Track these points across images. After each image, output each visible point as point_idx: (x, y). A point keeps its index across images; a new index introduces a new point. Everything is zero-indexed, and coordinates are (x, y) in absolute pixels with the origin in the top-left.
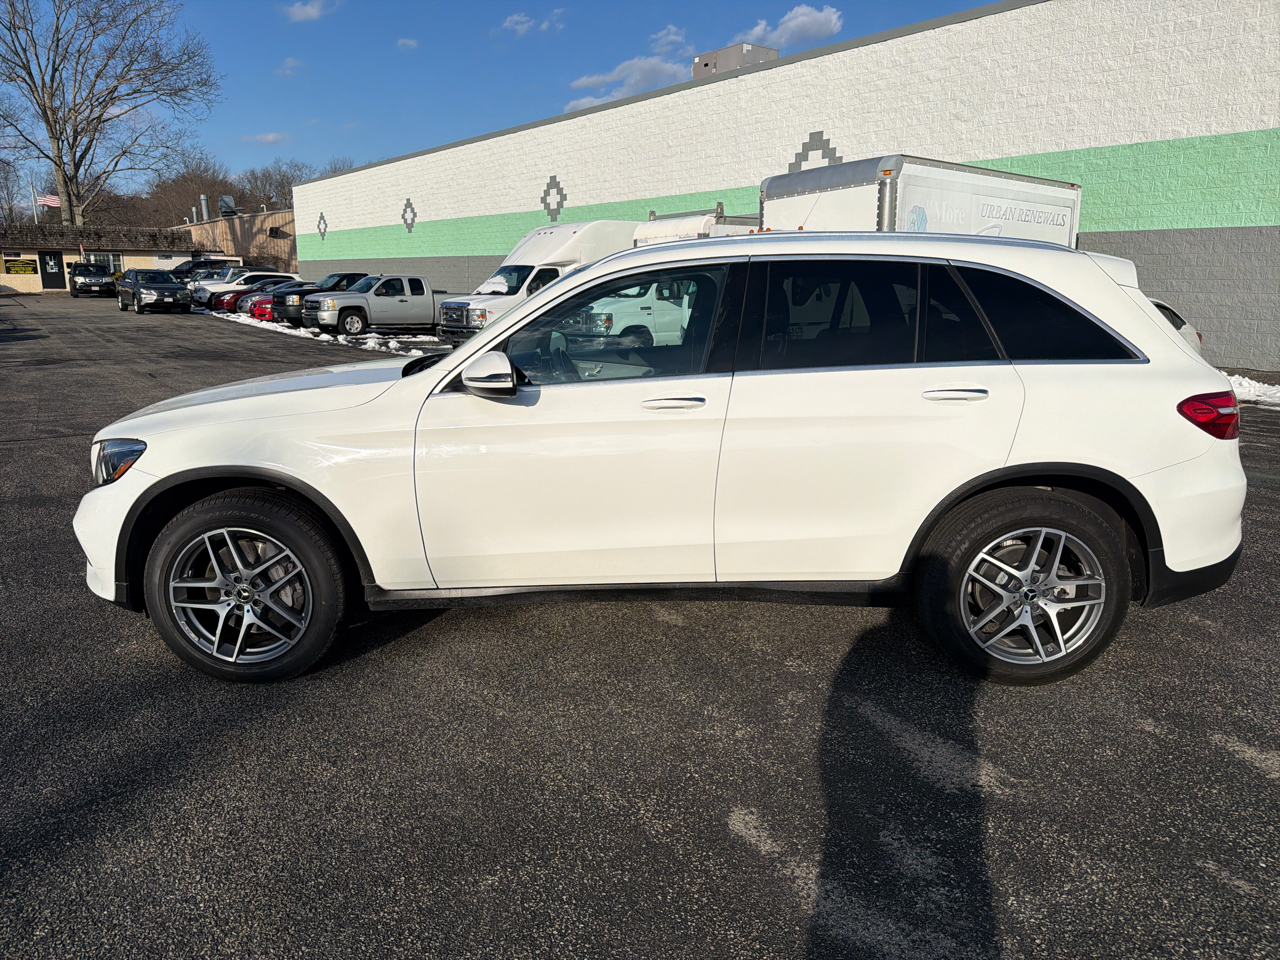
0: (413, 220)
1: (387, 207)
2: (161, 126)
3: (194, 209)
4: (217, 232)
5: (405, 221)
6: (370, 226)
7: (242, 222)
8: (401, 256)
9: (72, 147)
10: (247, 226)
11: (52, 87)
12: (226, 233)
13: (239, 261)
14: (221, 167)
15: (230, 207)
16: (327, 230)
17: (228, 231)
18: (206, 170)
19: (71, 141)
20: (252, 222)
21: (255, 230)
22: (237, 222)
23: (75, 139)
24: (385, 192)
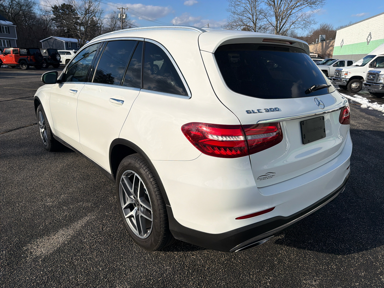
0: (370, 40)
1: (363, 36)
2: (304, 14)
3: (317, 40)
4: (318, 46)
5: (368, 40)
6: (356, 43)
7: (326, 43)
8: (363, 54)
9: (280, 23)
10: (327, 44)
11: (279, 7)
12: (320, 47)
13: (316, 56)
14: (331, 26)
15: (323, 38)
16: (343, 45)
17: (321, 46)
18: (326, 27)
19: (280, 21)
20: (329, 43)
21: (330, 45)
22: (324, 43)
23: (281, 20)
24: (363, 30)
